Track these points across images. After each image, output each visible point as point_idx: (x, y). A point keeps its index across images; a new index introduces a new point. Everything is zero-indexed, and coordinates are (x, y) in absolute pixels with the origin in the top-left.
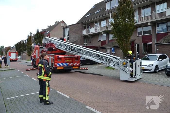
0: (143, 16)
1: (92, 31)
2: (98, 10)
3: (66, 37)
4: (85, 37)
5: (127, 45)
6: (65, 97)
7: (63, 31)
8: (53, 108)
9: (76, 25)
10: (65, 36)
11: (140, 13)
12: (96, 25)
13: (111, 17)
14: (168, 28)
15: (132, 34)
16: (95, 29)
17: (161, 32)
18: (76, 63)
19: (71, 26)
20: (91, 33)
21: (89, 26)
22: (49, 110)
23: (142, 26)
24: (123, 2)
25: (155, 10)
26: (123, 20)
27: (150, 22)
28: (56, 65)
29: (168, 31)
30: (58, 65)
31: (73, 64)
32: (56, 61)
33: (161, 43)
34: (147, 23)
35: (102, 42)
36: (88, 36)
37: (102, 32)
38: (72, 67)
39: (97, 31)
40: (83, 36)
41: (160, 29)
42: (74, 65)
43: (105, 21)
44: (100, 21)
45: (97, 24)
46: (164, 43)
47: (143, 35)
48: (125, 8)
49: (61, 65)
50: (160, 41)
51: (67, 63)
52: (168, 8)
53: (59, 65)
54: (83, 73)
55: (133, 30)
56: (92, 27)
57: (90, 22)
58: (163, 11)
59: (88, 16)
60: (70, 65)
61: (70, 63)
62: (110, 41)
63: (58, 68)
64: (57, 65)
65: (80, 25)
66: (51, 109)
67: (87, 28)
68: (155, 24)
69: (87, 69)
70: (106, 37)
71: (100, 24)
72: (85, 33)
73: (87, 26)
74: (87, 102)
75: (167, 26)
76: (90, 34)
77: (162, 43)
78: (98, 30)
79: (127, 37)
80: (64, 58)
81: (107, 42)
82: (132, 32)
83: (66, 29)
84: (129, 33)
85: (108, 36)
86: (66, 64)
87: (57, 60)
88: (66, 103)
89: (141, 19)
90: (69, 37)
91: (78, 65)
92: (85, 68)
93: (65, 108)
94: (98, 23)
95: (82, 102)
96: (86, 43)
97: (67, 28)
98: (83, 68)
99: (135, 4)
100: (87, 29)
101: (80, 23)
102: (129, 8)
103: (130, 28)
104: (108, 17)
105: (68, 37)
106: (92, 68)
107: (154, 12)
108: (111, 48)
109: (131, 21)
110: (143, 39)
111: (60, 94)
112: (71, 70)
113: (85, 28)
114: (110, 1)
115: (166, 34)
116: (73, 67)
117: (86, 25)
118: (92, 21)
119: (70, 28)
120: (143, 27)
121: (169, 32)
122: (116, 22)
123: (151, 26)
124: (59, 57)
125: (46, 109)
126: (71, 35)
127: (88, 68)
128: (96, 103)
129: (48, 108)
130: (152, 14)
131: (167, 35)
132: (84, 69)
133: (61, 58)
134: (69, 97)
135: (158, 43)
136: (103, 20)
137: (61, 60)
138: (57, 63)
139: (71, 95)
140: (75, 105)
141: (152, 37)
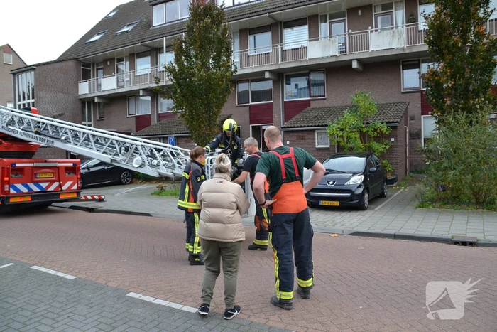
0: (251, 53)
1: (109, 84)
2: (128, 26)
3: (24, 99)
4: (87, 102)
5: (211, 131)
6: (62, 278)
7: (14, 80)
8: (38, 310)
9: (58, 64)
10: (19, 96)
11: (244, 45)
12: (121, 67)
13: (166, 47)
14: (312, 88)
15: (224, 102)
16: (118, 81)
17: (296, 97)
18: (69, 183)
19: (41, 68)
20: (106, 93)
21: (99, 71)
22: (27, 317)
23: (250, 79)
24: (205, 13)
25: (281, 42)
26: (202, 62)
27: (270, 71)
28: (6, 189)
29: (310, 97)
30: (12, 191)
31: (60, 186)
32: (6, 179)
33: (295, 127)
34: (263, 73)
35: (138, 118)
36: (96, 100)
37: (138, 90)
38: (55, 194)
39: (123, 87)
40: (80, 99)
41: (293, 91)
42: (65, 188)
43: (148, 59)
44: (134, 56)
45: (124, 67)
46: (301, 127)
47: (251, 103)
48: (207, 29)
49: (25, 190)
50: (293, 122)
51: (41, 184)
52: (310, 41)
53: (16, 189)
54: (91, 210)
55: (226, 91)
56: (107, 74)
57: (101, 59)
58: (299, 46)
59: (96, 41)
60: (51, 188)
61: (52, 182)
62: (160, 117)
63: (13, 201)
64: (9, 191)
65: (71, 64)
66: (30, 313)
67: (94, 77)
68: (281, 77)
69: (101, 200)
70: (152, 106)
71: (133, 67)
72: (88, 92)
73: (91, 68)
74: (127, 284)
75: (310, 85)
76: (103, 93)
77: (298, 127)
78: (128, 83)
79: (212, 107)
80: (33, 167)
81: (154, 121)
82: (225, 96)
83: (24, 75)
84: (218, 98)
85: (157, 103)
86: (40, 187)
87: (8, 176)
88: (71, 293)
89: (246, 60)
90: (33, 100)
91: (75, 187)
92: (96, 197)
93: (73, 304)
94: (128, 63)
95: (114, 284)
96: (90, 120)
97: (28, 74)
98: (90, 198)
99: (233, 19)
100: (92, 79)
101: (70, 60)
102: (218, 30)
103: (219, 85)
104: (157, 49)
105: (31, 101)
106: (113, 195)
107: (279, 46)
108: (167, 138)
109: (223, 65)
110: (250, 113)
111: (44, 273)
112: (53, 204)
113: (86, 76)
114: (165, 2)
115: (307, 103)
116: (59, 194)
117: (88, 65)
118: (108, 55)
119: (37, 72)
120: (253, 81)
121: (312, 100)
122: (183, 65)
123: (271, 81)
124: (17, 165)
125: (16, 315)
126: (42, 94)
127: (103, 197)
128: (153, 284)
129: (20, 313)
130: (275, 51)
131: (309, 106)
132: (94, 199)
133: (22, 169)
134: (75, 277)
135: (289, 126)
136: (141, 55)
137: (23, 174)
138: (9, 184)
139: (77, 271)
140: (99, 293)
141: (275, 110)
